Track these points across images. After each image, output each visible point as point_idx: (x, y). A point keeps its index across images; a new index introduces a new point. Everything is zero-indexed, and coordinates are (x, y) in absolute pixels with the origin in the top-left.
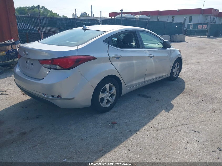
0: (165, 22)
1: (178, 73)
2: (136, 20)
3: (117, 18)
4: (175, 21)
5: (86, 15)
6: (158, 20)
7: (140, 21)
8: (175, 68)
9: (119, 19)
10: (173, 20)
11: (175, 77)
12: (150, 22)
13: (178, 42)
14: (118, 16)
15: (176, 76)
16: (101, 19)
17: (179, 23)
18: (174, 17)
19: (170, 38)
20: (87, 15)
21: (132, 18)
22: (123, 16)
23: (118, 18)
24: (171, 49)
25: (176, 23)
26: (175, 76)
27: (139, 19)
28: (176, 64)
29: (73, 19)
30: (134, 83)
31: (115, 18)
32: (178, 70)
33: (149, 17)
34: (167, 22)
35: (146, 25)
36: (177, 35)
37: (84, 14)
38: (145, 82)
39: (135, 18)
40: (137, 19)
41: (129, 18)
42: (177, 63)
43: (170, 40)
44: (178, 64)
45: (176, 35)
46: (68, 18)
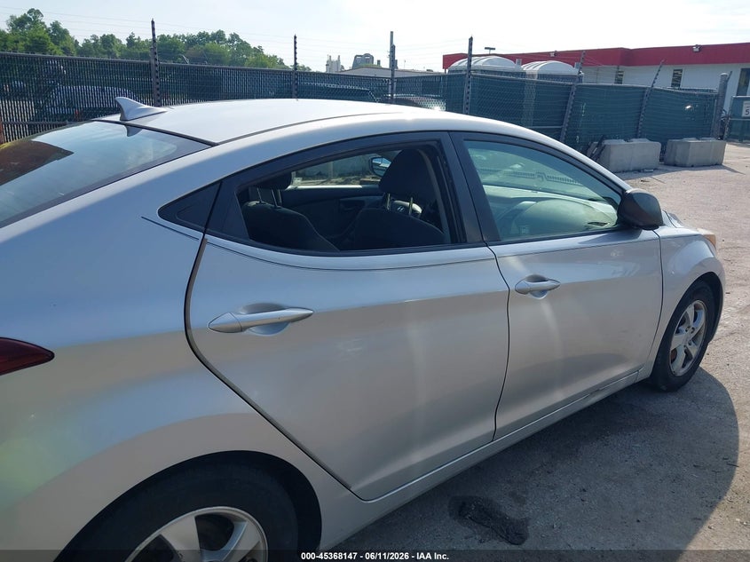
0: (644, 88)
1: (694, 351)
2: (527, 81)
3: (453, 71)
4: (686, 83)
5: (370, 64)
6: (619, 81)
7: (541, 83)
8: (683, 328)
9: (458, 76)
10: (677, 80)
11: (682, 372)
12: (581, 89)
13: (693, 167)
14: (456, 64)
15: (684, 366)
16: (393, 75)
17: (700, 95)
18: (681, 71)
19: (663, 152)
20: (375, 63)
21: (512, 74)
22: (477, 64)
23: (457, 71)
24: (662, 232)
25: (687, 94)
26: (678, 367)
27: (541, 76)
28: (690, 311)
29: (329, 74)
30: (418, 457)
31: (447, 71)
32: (694, 339)
33: (581, 68)
34: (653, 91)
35: (568, 98)
36: (693, 141)
37: (364, 60)
38: (495, 434)
39: (523, 74)
40: (533, 76)
41: (501, 73)
42: (697, 302)
43: (661, 160)
44: (696, 308)
45: (685, 140)
46: (314, 73)
